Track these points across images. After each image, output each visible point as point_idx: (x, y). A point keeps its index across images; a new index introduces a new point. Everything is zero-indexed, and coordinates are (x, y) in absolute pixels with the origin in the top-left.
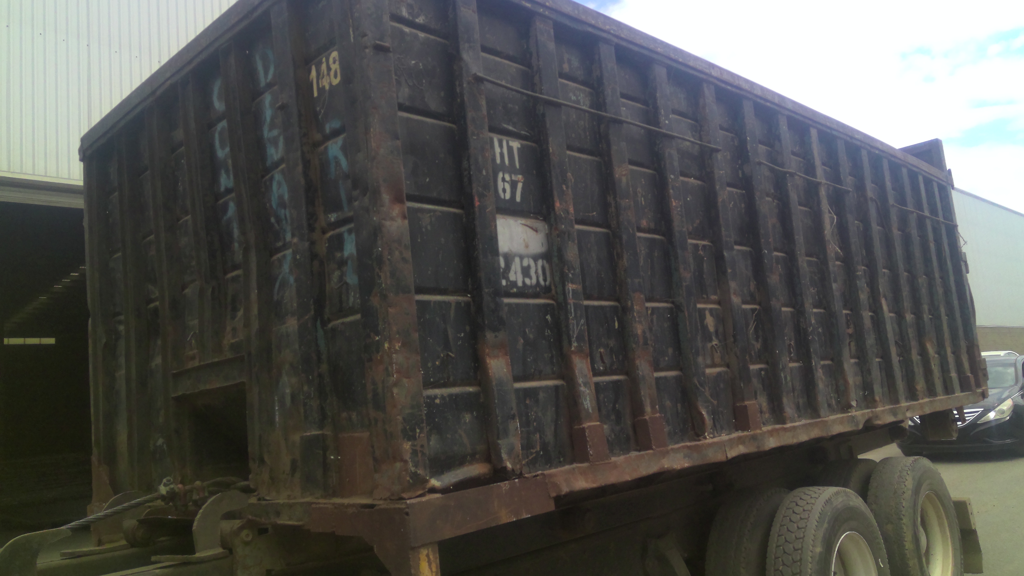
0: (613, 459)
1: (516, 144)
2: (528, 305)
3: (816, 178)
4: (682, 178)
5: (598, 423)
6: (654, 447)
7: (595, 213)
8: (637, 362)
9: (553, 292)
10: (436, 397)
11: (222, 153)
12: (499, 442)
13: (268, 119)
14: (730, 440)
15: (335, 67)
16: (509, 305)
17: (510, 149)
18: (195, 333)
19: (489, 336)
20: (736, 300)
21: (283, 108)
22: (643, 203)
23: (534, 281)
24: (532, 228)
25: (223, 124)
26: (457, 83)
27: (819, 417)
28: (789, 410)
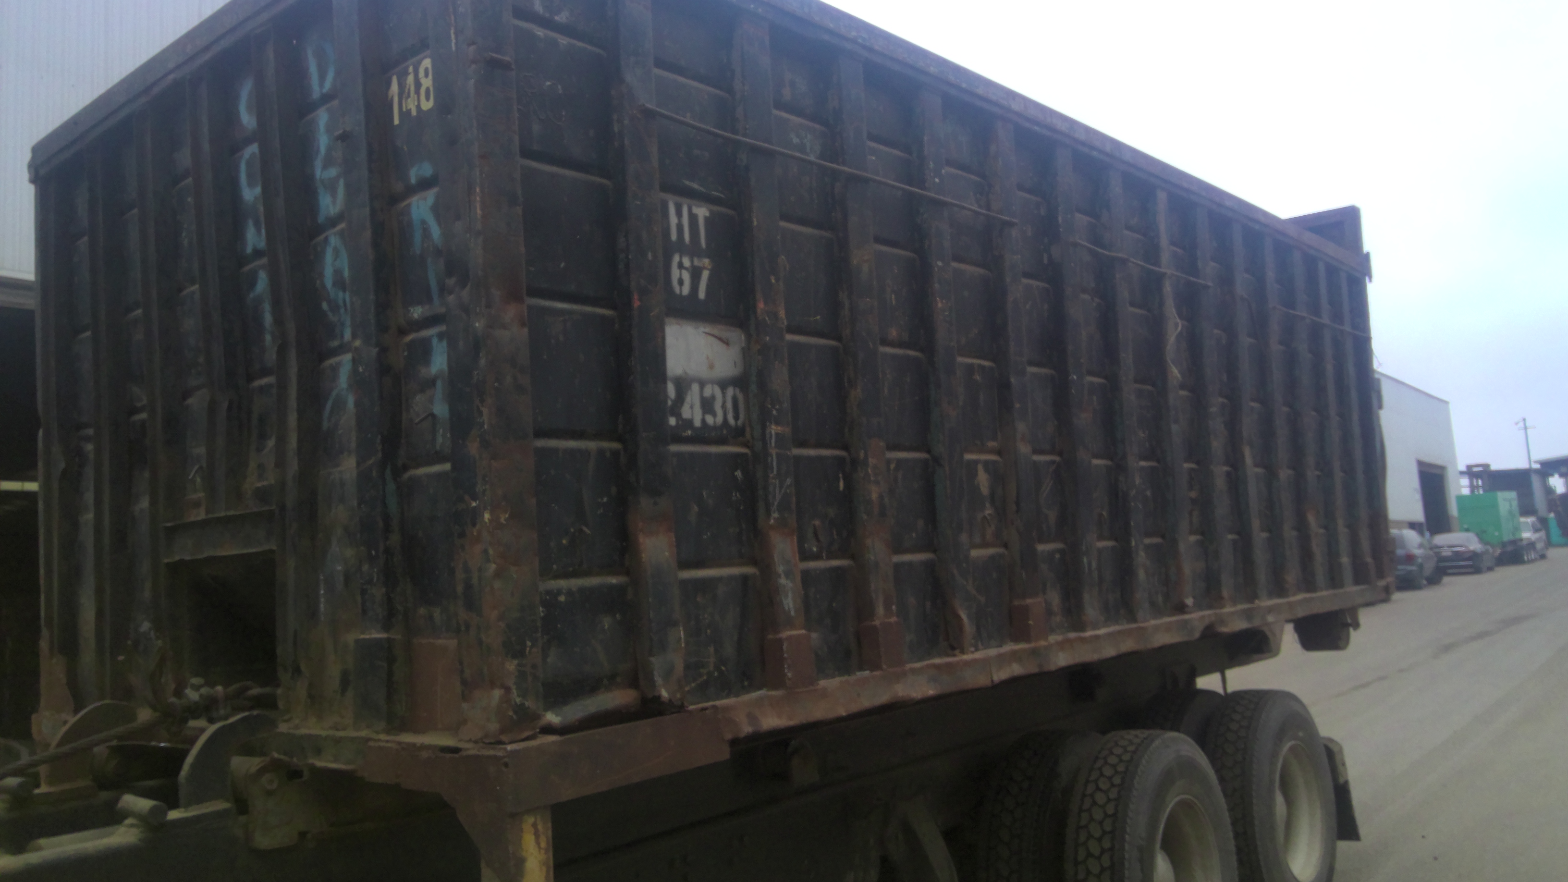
0: (823, 683)
1: (702, 212)
2: (708, 455)
3: (1160, 267)
4: (955, 265)
5: (803, 632)
6: (884, 667)
7: (818, 317)
8: (869, 542)
9: (748, 435)
10: (559, 592)
11: (250, 194)
12: (653, 659)
13: (323, 150)
14: (1000, 656)
15: (427, 83)
16: (679, 455)
17: (693, 218)
18: (201, 468)
19: (645, 502)
20: (1024, 449)
21: (344, 137)
22: (894, 302)
23: (720, 419)
24: (720, 339)
25: (253, 149)
26: (615, 117)
27: (1135, 620)
28: (1091, 610)
